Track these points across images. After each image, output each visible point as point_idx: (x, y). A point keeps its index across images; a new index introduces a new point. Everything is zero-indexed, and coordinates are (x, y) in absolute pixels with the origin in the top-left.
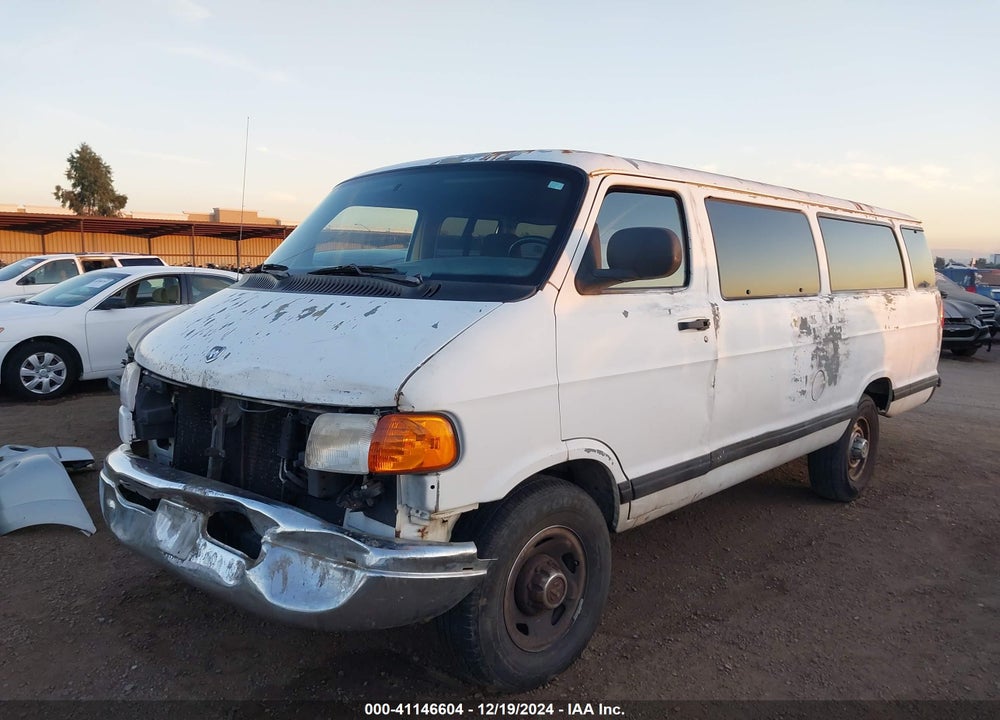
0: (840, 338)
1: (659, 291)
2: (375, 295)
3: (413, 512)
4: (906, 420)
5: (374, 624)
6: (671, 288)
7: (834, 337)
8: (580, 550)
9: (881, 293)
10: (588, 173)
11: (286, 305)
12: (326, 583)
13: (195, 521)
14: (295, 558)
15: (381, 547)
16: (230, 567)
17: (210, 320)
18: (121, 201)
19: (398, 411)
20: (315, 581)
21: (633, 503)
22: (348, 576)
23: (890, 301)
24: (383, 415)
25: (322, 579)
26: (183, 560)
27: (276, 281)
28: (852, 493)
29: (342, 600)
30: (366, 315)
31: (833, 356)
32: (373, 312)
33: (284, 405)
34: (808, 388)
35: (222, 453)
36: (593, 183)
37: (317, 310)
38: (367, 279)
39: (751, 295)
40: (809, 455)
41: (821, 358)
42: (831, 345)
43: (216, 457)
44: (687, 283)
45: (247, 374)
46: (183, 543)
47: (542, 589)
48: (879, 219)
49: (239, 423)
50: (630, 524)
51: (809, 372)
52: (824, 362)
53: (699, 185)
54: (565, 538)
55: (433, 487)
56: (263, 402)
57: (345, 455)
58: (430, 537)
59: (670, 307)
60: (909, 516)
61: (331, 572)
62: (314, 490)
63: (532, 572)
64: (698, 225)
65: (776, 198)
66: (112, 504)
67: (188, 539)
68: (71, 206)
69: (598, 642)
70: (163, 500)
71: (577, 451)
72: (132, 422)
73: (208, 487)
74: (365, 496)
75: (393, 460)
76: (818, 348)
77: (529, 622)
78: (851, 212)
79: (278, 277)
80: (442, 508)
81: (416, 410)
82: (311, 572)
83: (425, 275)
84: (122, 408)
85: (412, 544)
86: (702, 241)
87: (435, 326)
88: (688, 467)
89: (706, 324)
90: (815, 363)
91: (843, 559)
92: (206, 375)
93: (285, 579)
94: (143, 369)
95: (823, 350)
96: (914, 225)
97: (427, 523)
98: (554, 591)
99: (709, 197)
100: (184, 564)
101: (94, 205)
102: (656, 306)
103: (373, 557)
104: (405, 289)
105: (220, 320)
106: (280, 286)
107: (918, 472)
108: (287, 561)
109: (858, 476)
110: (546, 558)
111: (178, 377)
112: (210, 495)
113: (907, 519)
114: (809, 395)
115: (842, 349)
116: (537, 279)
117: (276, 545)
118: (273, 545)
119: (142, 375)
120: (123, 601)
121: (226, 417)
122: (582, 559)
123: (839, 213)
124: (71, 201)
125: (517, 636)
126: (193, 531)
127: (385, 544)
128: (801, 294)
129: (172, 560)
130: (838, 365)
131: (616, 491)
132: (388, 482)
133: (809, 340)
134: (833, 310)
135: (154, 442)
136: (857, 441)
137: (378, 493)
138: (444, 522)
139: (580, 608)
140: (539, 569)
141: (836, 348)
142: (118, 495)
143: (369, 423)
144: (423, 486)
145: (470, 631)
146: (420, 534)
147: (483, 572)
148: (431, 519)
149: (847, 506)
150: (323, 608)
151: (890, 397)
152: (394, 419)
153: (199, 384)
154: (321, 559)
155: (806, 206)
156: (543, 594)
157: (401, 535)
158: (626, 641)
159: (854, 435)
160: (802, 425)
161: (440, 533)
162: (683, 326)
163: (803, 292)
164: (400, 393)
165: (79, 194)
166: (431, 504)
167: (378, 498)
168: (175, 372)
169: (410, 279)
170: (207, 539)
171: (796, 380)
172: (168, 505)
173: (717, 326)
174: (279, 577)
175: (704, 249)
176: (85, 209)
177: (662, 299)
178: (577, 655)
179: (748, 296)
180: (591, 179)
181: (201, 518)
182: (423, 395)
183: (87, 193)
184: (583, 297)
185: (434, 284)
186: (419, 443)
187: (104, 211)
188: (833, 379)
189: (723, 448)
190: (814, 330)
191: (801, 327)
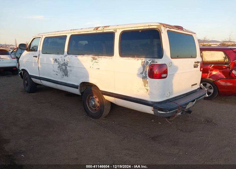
7: (65, 65)
23: (95, 59)
41: (61, 68)
51: (58, 71)
76: (59, 66)
114: (59, 76)
130: (67, 72)
133: (57, 63)
134: (66, 58)
141: (66, 68)
155: (69, 34)
171: (54, 71)
173: (39, 57)
179: (46, 53)
188: (66, 75)
190: (59, 62)
191: (55, 61)
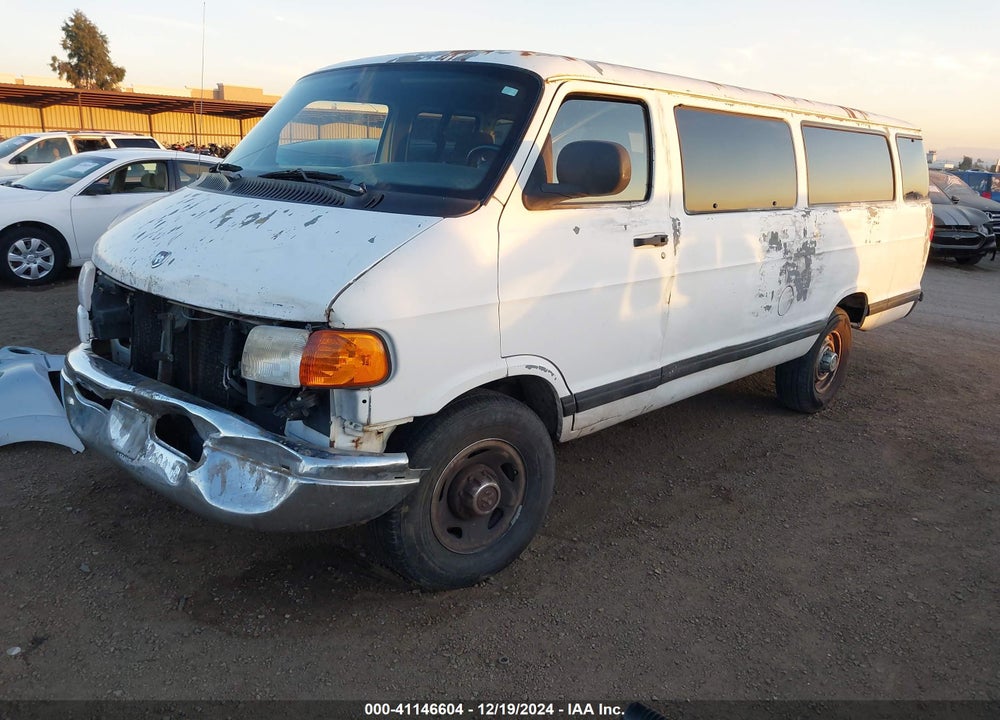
0: (813, 253)
1: (615, 205)
2: (318, 204)
3: (347, 423)
4: (891, 330)
5: (307, 526)
6: (630, 202)
7: (807, 251)
8: (519, 461)
9: (865, 205)
10: (544, 78)
11: (233, 210)
12: (262, 487)
13: (145, 422)
14: (234, 463)
15: (313, 456)
16: (173, 468)
17: (161, 222)
18: (119, 74)
19: (329, 327)
20: (251, 485)
21: (576, 415)
22: (281, 483)
23: (874, 214)
24: (314, 330)
25: (258, 484)
26: (133, 460)
27: (228, 183)
28: (817, 405)
29: (276, 504)
30: (306, 225)
31: (805, 271)
32: (313, 222)
33: (223, 315)
34: (774, 304)
35: (170, 358)
36: (549, 90)
37: (261, 216)
38: (313, 186)
39: (717, 209)
40: (777, 366)
41: (790, 273)
42: (803, 260)
43: (166, 362)
44: (648, 197)
45: (189, 282)
46: (133, 443)
47: (472, 497)
48: (873, 127)
49: (186, 328)
50: (575, 434)
51: (776, 288)
52: (793, 277)
53: (669, 92)
54: (503, 450)
55: (364, 401)
56: (204, 311)
57: (277, 367)
58: (365, 447)
59: (625, 222)
60: (868, 429)
61: (267, 477)
62: (252, 398)
63: (464, 481)
64: (665, 135)
65: (757, 106)
66: (72, 401)
67: (138, 439)
68: (69, 78)
69: (539, 543)
70: (116, 400)
71: (517, 367)
72: (88, 322)
73: (156, 391)
74: (300, 407)
75: (323, 375)
76: (787, 264)
77: (463, 526)
78: (841, 120)
79: (230, 179)
80: (374, 421)
81: (346, 327)
82: (248, 476)
83: (369, 183)
84: (80, 306)
85: (345, 454)
86: (668, 152)
87: (372, 241)
88: (635, 381)
89: (663, 240)
90: (784, 278)
91: (793, 471)
92: (151, 282)
93: (224, 482)
94: (97, 269)
95: (793, 265)
96: (912, 133)
97: (360, 435)
98: (485, 499)
99: (680, 105)
100: (134, 463)
101: (91, 78)
102: (612, 221)
103: (306, 466)
104: (348, 198)
105: (170, 223)
106: (232, 187)
107: (889, 384)
108: (225, 466)
109: (825, 389)
110: (483, 467)
111: (127, 281)
112: (157, 398)
113: (866, 432)
114: (774, 310)
115: (815, 263)
116: (483, 192)
117: (217, 450)
118: (213, 450)
119: (97, 275)
120: (93, 490)
121: (173, 322)
122: (521, 468)
123: (828, 121)
124: (68, 72)
125: (448, 540)
126: (143, 432)
127: (319, 453)
128: (775, 207)
129: (124, 459)
130: (809, 280)
131: (559, 405)
132: (322, 396)
133: (780, 254)
134: (810, 224)
135: (117, 340)
136: (827, 354)
137: (313, 405)
138: (379, 433)
139: (518, 514)
140: (472, 478)
141: (808, 263)
142: (76, 393)
143: (300, 337)
144: (355, 400)
145: (393, 535)
146: (354, 444)
147: (417, 481)
148: (364, 431)
149: (810, 418)
150: (257, 511)
151: (866, 312)
152: (325, 335)
153: (145, 289)
154: (258, 464)
155: (790, 113)
156: (472, 503)
157: (335, 445)
158: (564, 543)
159: (823, 349)
160: (765, 339)
161: (376, 444)
162: (639, 243)
163: (777, 205)
164: (330, 310)
165: (76, 65)
166: (363, 416)
167: (314, 409)
168: (123, 275)
169: (353, 187)
170: (155, 440)
171: (761, 296)
172: (120, 405)
173: (676, 242)
174: (218, 480)
175: (668, 161)
176: (83, 82)
177: (618, 213)
178: (515, 556)
179: (715, 210)
180: (546, 85)
181: (150, 420)
182: (354, 312)
183: (83, 65)
184: (531, 212)
185: (378, 194)
186: (351, 359)
187: (102, 84)
188: (803, 294)
189: (676, 363)
190: (785, 244)
191: (771, 242)
